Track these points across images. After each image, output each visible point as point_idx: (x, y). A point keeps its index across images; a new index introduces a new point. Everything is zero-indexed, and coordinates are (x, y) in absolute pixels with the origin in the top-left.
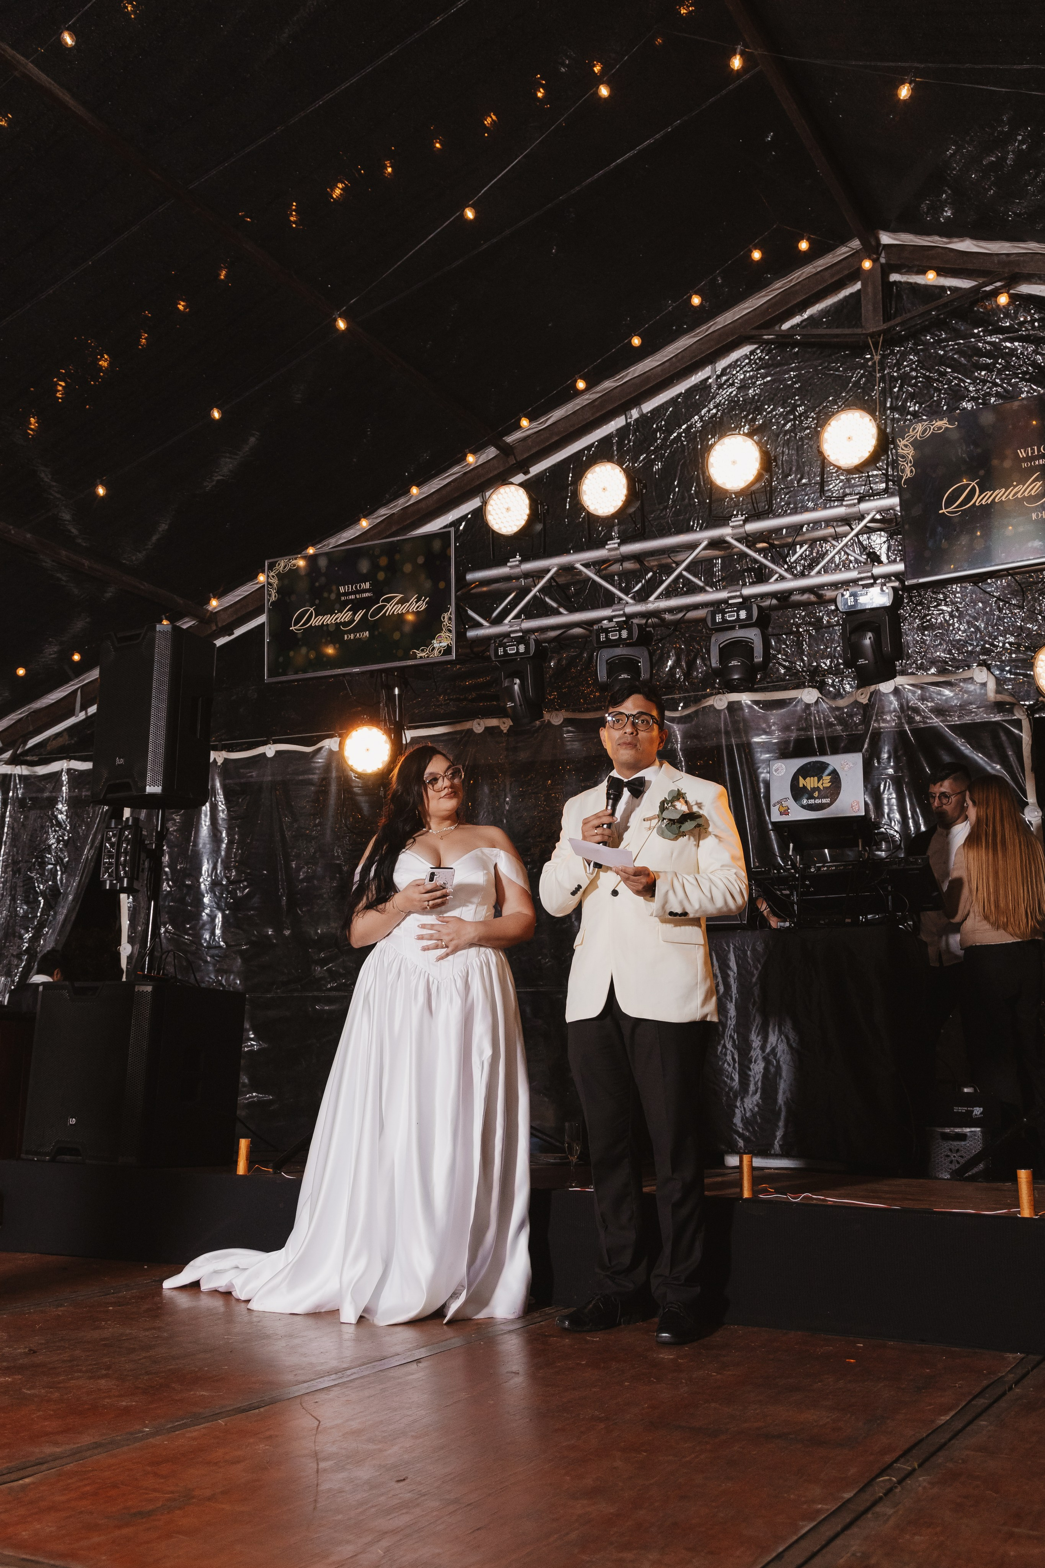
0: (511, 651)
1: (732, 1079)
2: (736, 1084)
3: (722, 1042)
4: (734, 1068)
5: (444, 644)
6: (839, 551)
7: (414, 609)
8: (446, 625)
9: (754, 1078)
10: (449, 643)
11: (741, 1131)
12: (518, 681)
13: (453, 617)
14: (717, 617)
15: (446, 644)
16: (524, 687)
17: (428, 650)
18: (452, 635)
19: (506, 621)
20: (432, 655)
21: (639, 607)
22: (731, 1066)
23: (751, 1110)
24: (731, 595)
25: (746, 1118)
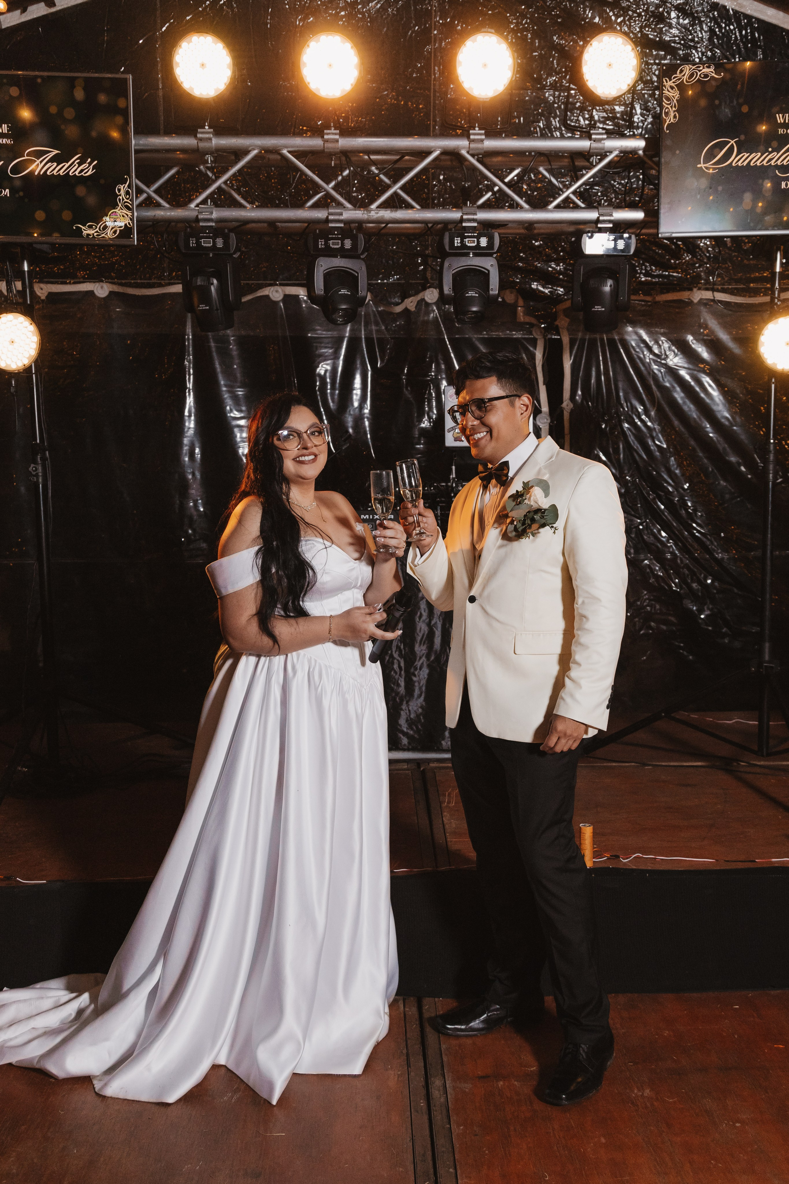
0: (206, 243)
1: (399, 685)
2: (402, 690)
3: (390, 652)
4: (400, 675)
5: (121, 223)
6: (579, 187)
7: (77, 173)
8: (123, 199)
9: (419, 683)
10: (129, 223)
11: (405, 730)
12: (215, 281)
13: (133, 192)
14: (456, 241)
15: (123, 224)
16: (222, 289)
17: (98, 227)
18: (131, 214)
19: (192, 205)
20: (103, 235)
21: (359, 214)
22: (398, 674)
23: (415, 711)
24: (465, 217)
25: (411, 719)
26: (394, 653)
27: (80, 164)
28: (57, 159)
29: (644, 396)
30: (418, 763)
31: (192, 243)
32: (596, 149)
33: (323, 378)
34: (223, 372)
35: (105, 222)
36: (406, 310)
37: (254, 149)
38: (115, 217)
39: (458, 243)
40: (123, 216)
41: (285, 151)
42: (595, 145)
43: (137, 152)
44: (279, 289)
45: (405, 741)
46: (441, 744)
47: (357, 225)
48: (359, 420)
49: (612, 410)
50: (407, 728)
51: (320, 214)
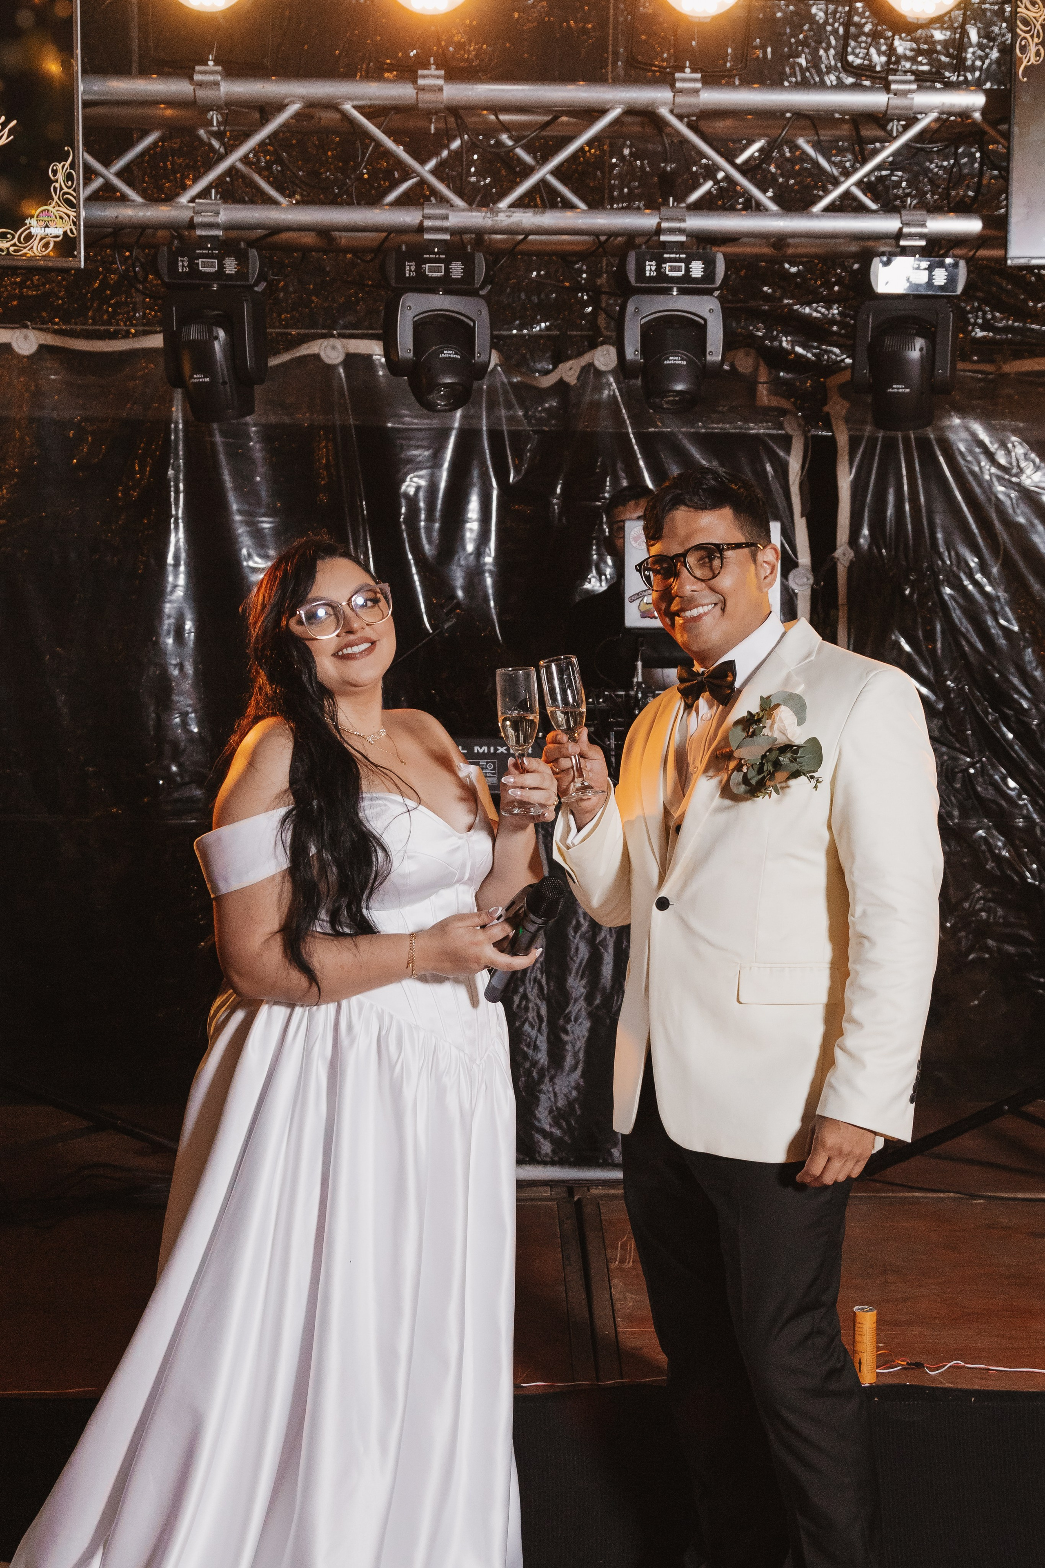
0: (207, 266)
1: (536, 1048)
2: (542, 1058)
3: (521, 990)
4: (540, 1031)
5: (57, 231)
6: (868, 175)
8: (61, 189)
9: (574, 1046)
10: (71, 230)
11: (547, 1128)
12: (221, 334)
13: (78, 175)
14: (648, 268)
15: (60, 232)
16: (234, 347)
17: (17, 236)
18: (75, 214)
19: (184, 199)
20: (25, 251)
21: (477, 218)
22: (536, 1029)
23: (565, 1095)
24: (665, 225)
25: (557, 1108)
26: (529, 990)
29: (980, 540)
30: (570, 1186)
31: (183, 265)
32: (897, 108)
33: (412, 502)
34: (237, 488)
35: (29, 228)
36: (561, 383)
37: (293, 102)
38: (46, 219)
39: (651, 270)
40: (61, 218)
41: (348, 107)
42: (896, 101)
43: (86, 104)
44: (338, 343)
45: (546, 1147)
46: (611, 1154)
47: (474, 236)
48: (474, 574)
49: (923, 563)
50: (551, 1126)
51: (409, 217)
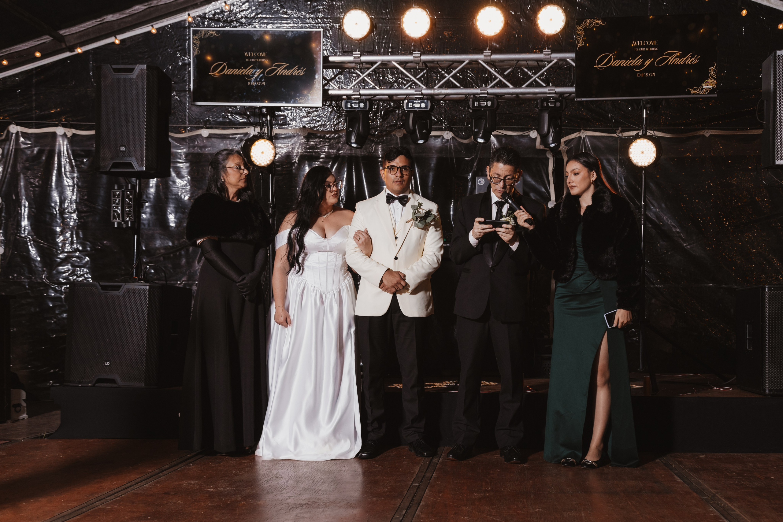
0: (355, 105)
6: (540, 75)
7: (296, 74)
8: (317, 86)
14: (475, 103)
17: (305, 99)
21: (429, 91)
24: (482, 92)
27: (298, 70)
28: (287, 68)
31: (349, 105)
32: (546, 58)
35: (308, 97)
37: (378, 62)
38: (313, 94)
40: (317, 94)
41: (393, 62)
47: (429, 96)
51: (411, 91)
